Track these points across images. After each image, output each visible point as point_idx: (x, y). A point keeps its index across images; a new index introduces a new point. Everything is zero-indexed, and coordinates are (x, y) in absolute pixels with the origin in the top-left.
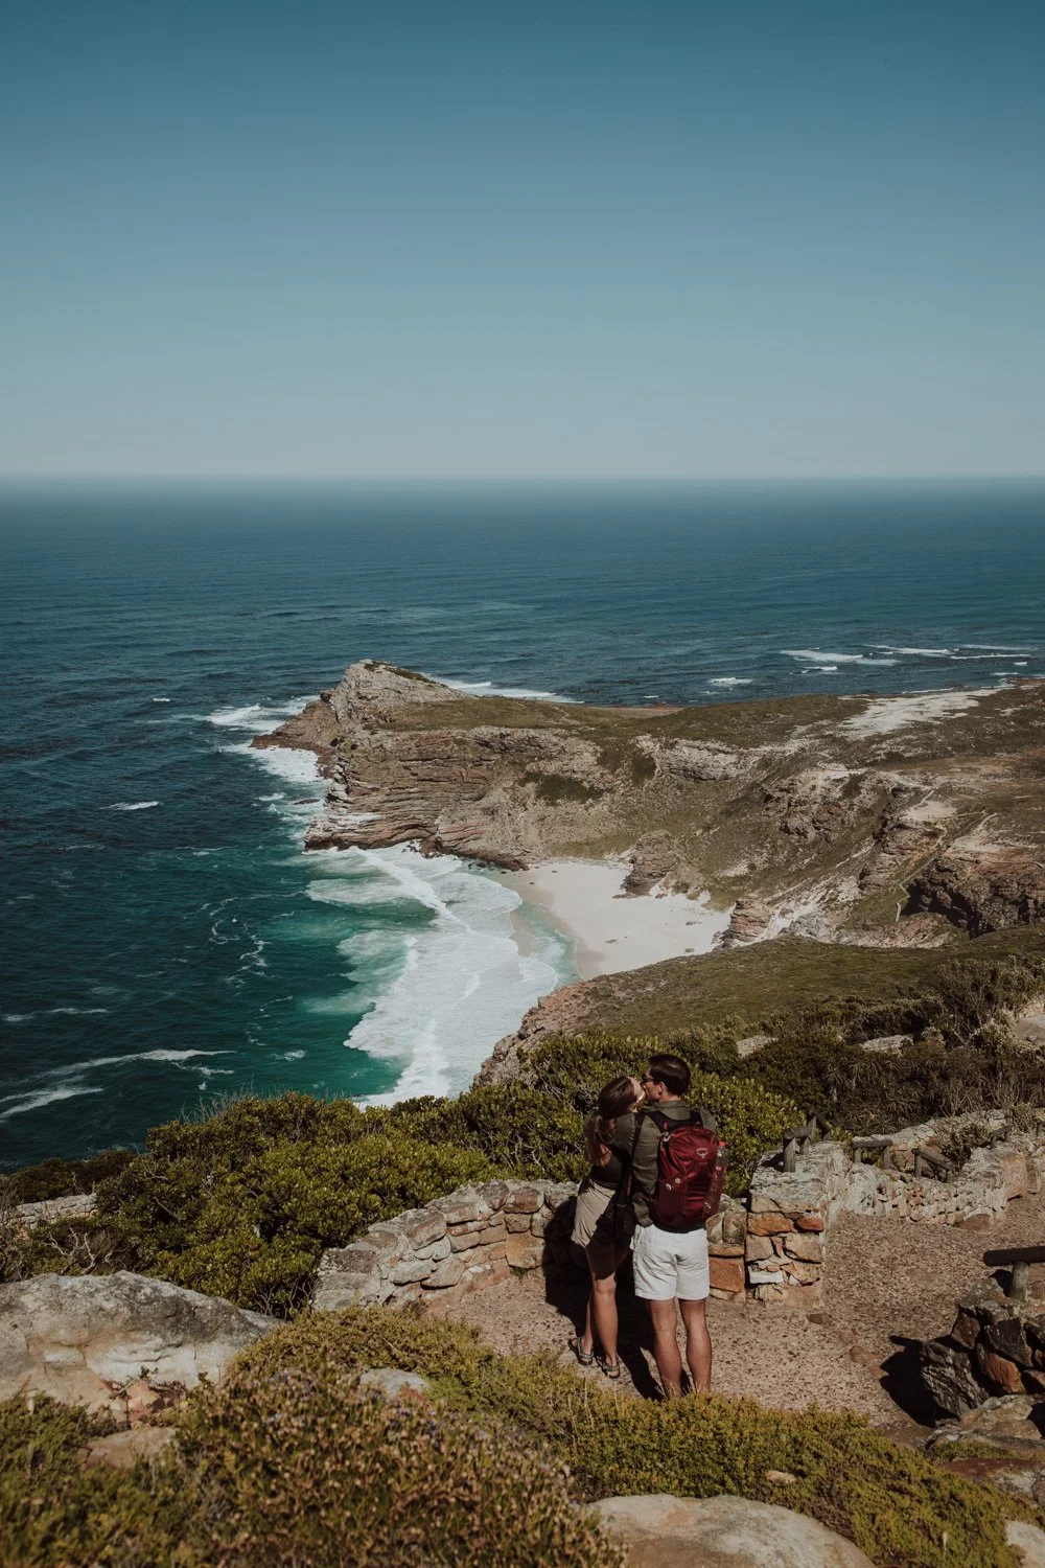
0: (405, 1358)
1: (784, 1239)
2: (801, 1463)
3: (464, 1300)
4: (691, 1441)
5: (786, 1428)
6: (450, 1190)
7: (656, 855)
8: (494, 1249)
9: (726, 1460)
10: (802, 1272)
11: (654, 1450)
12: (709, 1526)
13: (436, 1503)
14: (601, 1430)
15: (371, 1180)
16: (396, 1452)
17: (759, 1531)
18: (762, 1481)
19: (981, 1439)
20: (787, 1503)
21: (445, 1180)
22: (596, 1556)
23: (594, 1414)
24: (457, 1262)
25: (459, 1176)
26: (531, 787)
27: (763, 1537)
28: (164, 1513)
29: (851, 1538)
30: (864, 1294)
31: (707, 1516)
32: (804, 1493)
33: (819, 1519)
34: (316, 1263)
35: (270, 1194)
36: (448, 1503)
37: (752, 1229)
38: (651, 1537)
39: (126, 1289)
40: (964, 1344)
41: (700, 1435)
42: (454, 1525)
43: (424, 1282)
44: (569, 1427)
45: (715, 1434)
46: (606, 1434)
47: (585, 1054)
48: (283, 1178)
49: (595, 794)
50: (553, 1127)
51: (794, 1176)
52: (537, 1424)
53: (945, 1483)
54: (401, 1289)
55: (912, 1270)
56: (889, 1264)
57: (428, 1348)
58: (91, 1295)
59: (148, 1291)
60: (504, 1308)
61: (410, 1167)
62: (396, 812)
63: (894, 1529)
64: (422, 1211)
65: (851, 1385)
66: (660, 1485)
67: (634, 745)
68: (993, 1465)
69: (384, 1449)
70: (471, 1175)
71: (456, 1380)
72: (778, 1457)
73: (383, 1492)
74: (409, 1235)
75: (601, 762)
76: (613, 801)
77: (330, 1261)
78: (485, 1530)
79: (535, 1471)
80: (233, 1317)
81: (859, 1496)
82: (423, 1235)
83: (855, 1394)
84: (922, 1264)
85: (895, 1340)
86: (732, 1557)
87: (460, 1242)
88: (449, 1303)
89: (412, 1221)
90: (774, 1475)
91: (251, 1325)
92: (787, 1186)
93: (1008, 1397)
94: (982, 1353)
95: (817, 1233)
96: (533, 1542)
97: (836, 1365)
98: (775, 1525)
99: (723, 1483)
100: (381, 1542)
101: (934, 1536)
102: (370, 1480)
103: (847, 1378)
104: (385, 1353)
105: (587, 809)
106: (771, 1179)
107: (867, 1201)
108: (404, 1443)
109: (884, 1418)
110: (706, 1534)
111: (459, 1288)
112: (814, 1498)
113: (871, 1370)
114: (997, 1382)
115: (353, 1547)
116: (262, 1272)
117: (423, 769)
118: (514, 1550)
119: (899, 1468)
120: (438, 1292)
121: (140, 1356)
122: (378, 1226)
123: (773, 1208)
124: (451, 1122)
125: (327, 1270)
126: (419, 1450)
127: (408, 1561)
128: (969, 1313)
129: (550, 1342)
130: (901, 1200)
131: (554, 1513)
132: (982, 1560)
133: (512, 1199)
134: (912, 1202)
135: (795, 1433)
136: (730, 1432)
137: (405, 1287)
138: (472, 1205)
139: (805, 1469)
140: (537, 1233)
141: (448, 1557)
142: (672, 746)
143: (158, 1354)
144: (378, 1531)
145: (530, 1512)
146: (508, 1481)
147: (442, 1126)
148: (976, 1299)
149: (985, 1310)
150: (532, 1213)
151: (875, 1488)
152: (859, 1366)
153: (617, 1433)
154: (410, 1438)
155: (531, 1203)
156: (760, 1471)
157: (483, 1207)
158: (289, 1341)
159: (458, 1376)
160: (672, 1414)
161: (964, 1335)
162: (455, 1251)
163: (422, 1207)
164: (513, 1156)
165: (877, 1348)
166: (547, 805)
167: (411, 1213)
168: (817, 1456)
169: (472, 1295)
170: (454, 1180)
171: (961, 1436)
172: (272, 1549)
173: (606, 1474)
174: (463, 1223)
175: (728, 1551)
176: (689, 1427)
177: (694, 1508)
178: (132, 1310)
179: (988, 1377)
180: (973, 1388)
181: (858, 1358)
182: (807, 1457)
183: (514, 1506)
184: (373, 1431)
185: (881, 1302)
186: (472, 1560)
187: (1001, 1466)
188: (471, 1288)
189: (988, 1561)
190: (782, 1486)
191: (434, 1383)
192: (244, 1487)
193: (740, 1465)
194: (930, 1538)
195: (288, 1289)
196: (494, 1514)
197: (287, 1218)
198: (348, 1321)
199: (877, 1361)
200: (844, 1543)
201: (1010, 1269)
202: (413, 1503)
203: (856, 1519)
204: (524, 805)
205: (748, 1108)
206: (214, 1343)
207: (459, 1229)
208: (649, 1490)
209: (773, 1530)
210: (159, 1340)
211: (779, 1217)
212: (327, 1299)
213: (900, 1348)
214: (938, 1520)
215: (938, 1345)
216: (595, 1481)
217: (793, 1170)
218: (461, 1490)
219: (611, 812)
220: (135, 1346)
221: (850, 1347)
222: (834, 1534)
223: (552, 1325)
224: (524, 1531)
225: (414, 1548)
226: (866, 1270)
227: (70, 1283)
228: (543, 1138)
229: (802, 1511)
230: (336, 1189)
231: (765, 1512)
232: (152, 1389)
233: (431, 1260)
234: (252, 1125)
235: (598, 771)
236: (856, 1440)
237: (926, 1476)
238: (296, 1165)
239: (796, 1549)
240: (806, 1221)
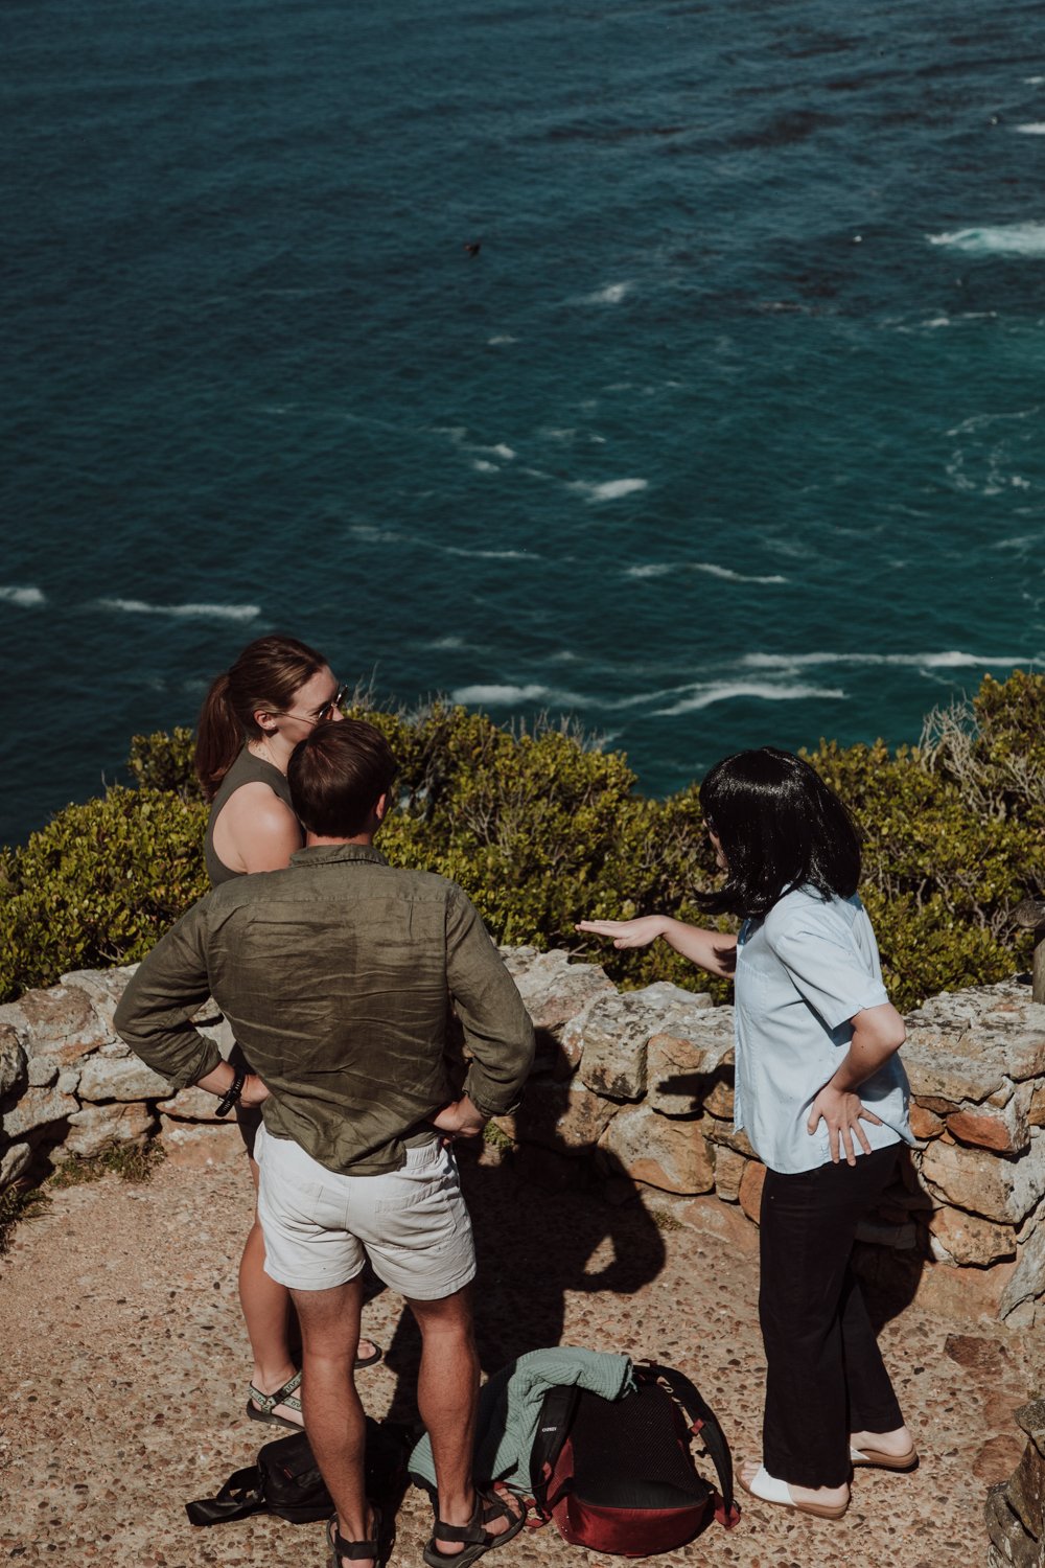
10: (959, 1234)
43: (160, 1106)
54: (91, 1112)
88: (214, 1154)
103: (925, 1511)
120: (200, 1128)
122: (85, 976)
137: (108, 1109)
221: (992, 1434)
240: (964, 1121)
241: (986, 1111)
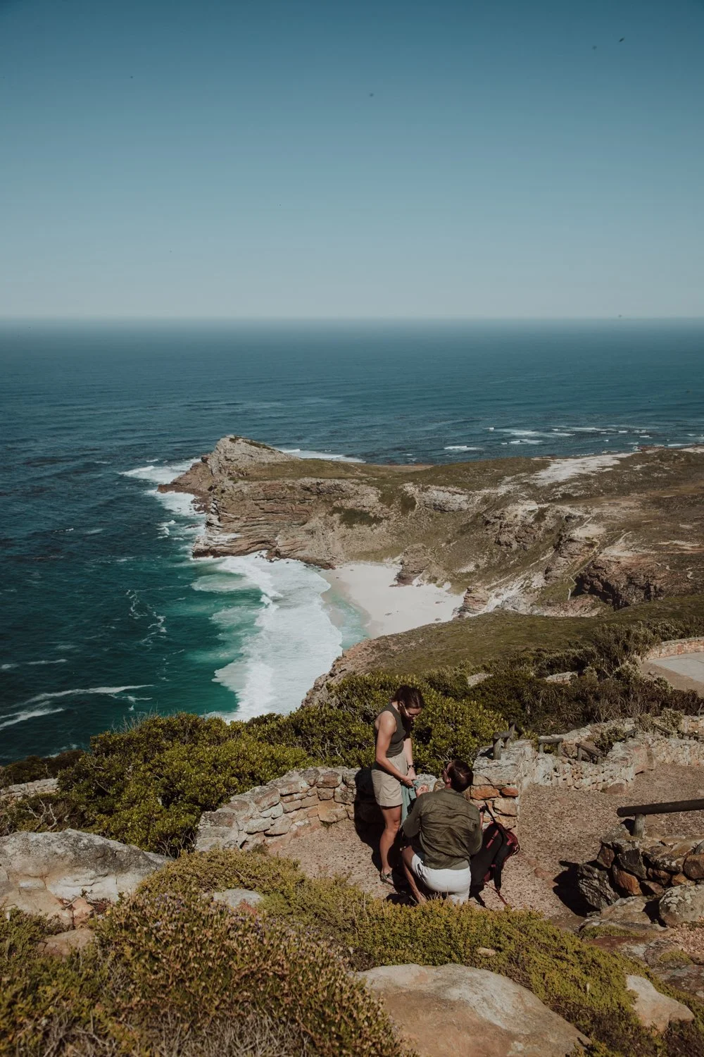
0: (248, 882)
1: (493, 801)
2: (499, 942)
3: (292, 843)
4: (430, 931)
5: (491, 921)
6: (282, 774)
7: (417, 559)
8: (310, 811)
9: (452, 942)
10: (504, 821)
11: (407, 937)
12: (440, 983)
13: (260, 976)
14: (373, 925)
15: (232, 768)
16: (235, 945)
17: (472, 986)
18: (475, 954)
19: (613, 924)
20: (490, 968)
21: (279, 767)
22: (362, 1007)
23: (369, 914)
24: (287, 819)
25: (288, 765)
26: (336, 516)
27: (474, 989)
28: (87, 985)
29: (530, 988)
30: (544, 835)
31: (440, 976)
32: (501, 961)
33: (510, 977)
34: (197, 821)
35: (168, 778)
36: (268, 975)
37: (473, 796)
38: (404, 991)
39: (71, 840)
40: (605, 865)
41: (436, 926)
42: (272, 989)
43: (266, 832)
44: (353, 924)
45: (445, 926)
46: (376, 927)
47: (369, 687)
48: (176, 767)
49: (377, 520)
50: (349, 732)
51: (500, 762)
52: (333, 921)
53: (589, 953)
54: (251, 836)
55: (574, 820)
56: (560, 816)
57: (263, 875)
58: (49, 844)
59: (86, 841)
60: (317, 847)
61: (257, 759)
62: (251, 533)
63: (557, 982)
64: (264, 787)
65: (535, 892)
66: (410, 958)
67: (402, 490)
68: (620, 940)
69: (227, 943)
70: (296, 764)
71: (281, 896)
72: (485, 939)
73: (226, 969)
74: (256, 802)
75: (381, 500)
76: (389, 525)
77: (206, 820)
78: (291, 992)
79: (324, 954)
80: (141, 857)
81: (535, 962)
82: (265, 803)
83: (537, 897)
84: (580, 816)
85: (563, 863)
86: (454, 1002)
87: (289, 807)
88: (282, 844)
89: (258, 793)
90: (482, 950)
91: (152, 862)
92: (495, 768)
93: (631, 898)
94: (616, 871)
95: (514, 797)
96: (322, 999)
97: (525, 879)
98: (482, 981)
99: (450, 956)
100: (224, 1001)
101: (581, 986)
102: (218, 962)
103: (533, 888)
104: (236, 879)
105: (372, 530)
106: (486, 764)
107: (547, 776)
108: (240, 938)
109: (556, 912)
110: (439, 988)
111: (288, 836)
112: (507, 964)
113: (547, 882)
114: (625, 888)
115: (207, 1005)
116: (163, 827)
117: (267, 505)
118: (311, 1005)
119: (561, 945)
120: (275, 838)
121: (81, 883)
122: (237, 797)
123: (486, 782)
124: (284, 730)
125: (204, 825)
126: (250, 943)
127: (242, 1013)
128: (608, 846)
129: (346, 868)
130: (568, 776)
131: (336, 980)
132: (611, 1000)
133: (321, 779)
134: (575, 777)
135: (496, 924)
136: (455, 925)
137: (254, 835)
138: (297, 783)
139: (501, 946)
140: (338, 800)
141: (267, 1010)
142: (426, 490)
143: (92, 881)
144: (222, 995)
145: (321, 980)
146: (307, 961)
147: (279, 733)
148: (612, 838)
149: (618, 845)
150: (334, 788)
151: (546, 957)
152: (540, 879)
153: (383, 926)
154: (244, 936)
155: (333, 781)
156: (473, 948)
157: (304, 784)
158: (175, 872)
159: (282, 893)
160: (418, 914)
161: (605, 860)
162: (286, 812)
163: (265, 785)
164: (324, 751)
165: (552, 869)
166: (347, 528)
167: (257, 789)
168: (509, 938)
169: (295, 840)
170: (285, 767)
171: (601, 923)
172: (154, 1007)
173: (376, 953)
174: (291, 794)
175: (452, 999)
176: (429, 922)
177: (431, 972)
178: (75, 853)
179: (619, 885)
180: (610, 892)
181: (539, 875)
182: (503, 938)
183: (311, 977)
184: (220, 931)
185: (554, 840)
186: (284, 1010)
187: (625, 941)
188: (296, 835)
189: (615, 1000)
190: (487, 957)
191: (267, 897)
192: (137, 969)
193: (461, 944)
194: (579, 987)
195: (179, 838)
196: (298, 982)
197: (179, 793)
198: (213, 859)
199: (552, 877)
200: (525, 991)
201: (633, 818)
202: (246, 976)
203: (533, 977)
204: (332, 528)
205: (472, 720)
206: (129, 874)
207: (288, 798)
208: (403, 961)
209: (481, 985)
210: (93, 872)
211: (490, 788)
212: (203, 844)
213: (566, 869)
214: (584, 976)
215: (589, 866)
216: (369, 957)
217: (499, 759)
218: (276, 967)
219: (388, 532)
220: (78, 876)
221: (534, 868)
222: (519, 986)
223: (348, 858)
224: (317, 992)
225: (246, 1004)
226: (545, 820)
227: (35, 837)
228: (343, 740)
229: (499, 972)
230: (210, 774)
231: (476, 973)
232: (88, 903)
233: (270, 818)
234: (157, 734)
235: (379, 506)
236: (534, 928)
237: (577, 949)
238: (184, 759)
239: (495, 996)
240: (507, 790)
241: (511, 787)
